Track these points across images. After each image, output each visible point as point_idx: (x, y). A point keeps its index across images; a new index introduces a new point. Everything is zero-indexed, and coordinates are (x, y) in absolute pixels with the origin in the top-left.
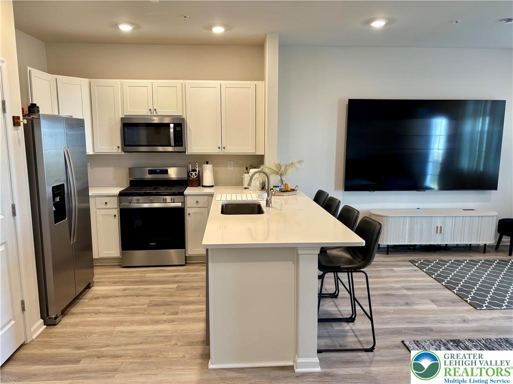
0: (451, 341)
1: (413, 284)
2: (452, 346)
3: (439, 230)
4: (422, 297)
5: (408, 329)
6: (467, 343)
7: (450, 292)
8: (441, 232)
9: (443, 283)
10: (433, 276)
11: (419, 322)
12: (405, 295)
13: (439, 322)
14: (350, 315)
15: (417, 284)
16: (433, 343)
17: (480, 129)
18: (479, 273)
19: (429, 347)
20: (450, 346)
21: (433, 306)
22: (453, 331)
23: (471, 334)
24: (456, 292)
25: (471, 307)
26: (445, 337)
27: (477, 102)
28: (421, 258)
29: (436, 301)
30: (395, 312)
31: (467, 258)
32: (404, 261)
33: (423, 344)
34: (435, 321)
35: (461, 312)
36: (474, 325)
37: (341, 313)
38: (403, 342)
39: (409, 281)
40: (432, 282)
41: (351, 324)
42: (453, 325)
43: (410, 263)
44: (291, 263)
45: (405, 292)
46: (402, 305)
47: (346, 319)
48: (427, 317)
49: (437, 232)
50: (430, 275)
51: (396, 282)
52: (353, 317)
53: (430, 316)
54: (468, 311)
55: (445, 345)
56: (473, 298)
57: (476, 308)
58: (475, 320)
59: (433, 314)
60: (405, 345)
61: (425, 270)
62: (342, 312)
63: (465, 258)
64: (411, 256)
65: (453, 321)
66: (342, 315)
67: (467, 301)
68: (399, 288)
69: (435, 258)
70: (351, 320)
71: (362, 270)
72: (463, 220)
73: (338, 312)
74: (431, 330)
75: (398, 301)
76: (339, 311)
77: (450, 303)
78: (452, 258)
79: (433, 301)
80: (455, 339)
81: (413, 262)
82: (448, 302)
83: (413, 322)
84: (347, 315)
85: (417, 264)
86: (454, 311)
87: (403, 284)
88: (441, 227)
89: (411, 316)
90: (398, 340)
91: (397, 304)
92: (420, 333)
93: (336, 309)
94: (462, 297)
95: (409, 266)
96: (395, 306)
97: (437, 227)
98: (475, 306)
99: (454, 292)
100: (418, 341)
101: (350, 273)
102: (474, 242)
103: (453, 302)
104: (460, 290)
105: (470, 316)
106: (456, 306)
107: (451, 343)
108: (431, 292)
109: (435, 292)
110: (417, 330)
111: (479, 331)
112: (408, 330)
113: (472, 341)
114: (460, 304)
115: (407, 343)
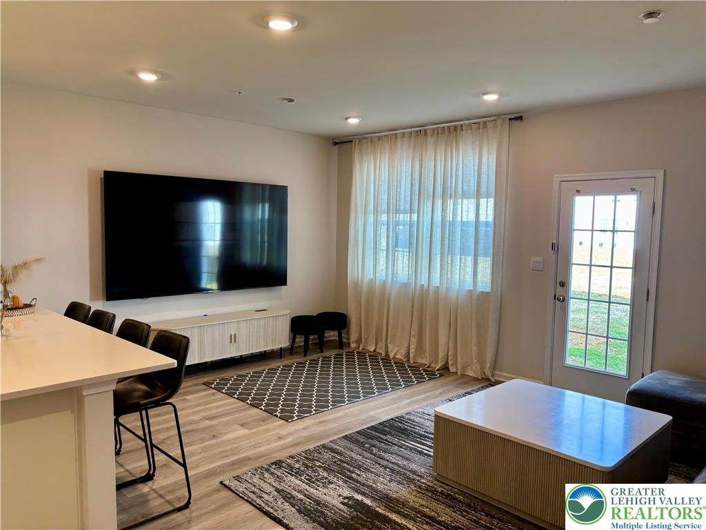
0: (272, 464)
1: (213, 411)
2: (275, 469)
3: (233, 339)
4: (228, 424)
5: (223, 466)
6: (288, 460)
7: (257, 410)
8: (235, 341)
9: (248, 401)
10: (235, 396)
11: (233, 454)
12: (209, 427)
13: (255, 447)
14: (144, 471)
15: (219, 410)
16: (254, 472)
17: (260, 217)
18: (282, 381)
19: (251, 478)
20: (273, 470)
21: (244, 431)
22: (271, 453)
23: (290, 450)
24: (263, 408)
25: (283, 421)
26: (265, 462)
27: (254, 186)
28: (215, 377)
29: (246, 424)
30: (203, 450)
31: (265, 367)
32: (196, 385)
33: (245, 477)
34: (250, 447)
35: (275, 429)
36: (289, 440)
37: (130, 473)
38: (221, 483)
39: (210, 409)
40: (235, 403)
41: (150, 483)
42: (268, 447)
43: (204, 387)
44: (68, 412)
45: (208, 423)
46: (208, 440)
47: (141, 478)
48: (240, 446)
49: (231, 342)
50: (231, 395)
51: (193, 413)
52: (151, 472)
53: (243, 443)
54: (281, 426)
55: (267, 470)
56: (283, 411)
57: (287, 421)
58: (289, 434)
59: (246, 440)
60: (225, 485)
61: (224, 391)
62: (132, 472)
63: (263, 368)
64: (205, 377)
65: (269, 442)
66: (134, 476)
67: (276, 416)
68: (200, 420)
69: (232, 374)
70: (149, 477)
71: (168, 401)
72: (257, 323)
73: (127, 473)
74: (249, 459)
75: (202, 436)
76: (127, 471)
77: (261, 423)
78: (249, 371)
79: (242, 425)
80: (275, 460)
81: (207, 384)
82: (258, 421)
83: (227, 456)
84: (141, 472)
85: (213, 386)
86: (267, 431)
87: (204, 414)
88: (235, 335)
89: (222, 449)
90: (215, 482)
91: (202, 440)
92: (237, 466)
93: (123, 470)
94: (271, 412)
95: (205, 390)
96: (201, 443)
97: (231, 335)
98: (286, 419)
99: (262, 409)
100: (238, 476)
101: (144, 412)
102: (269, 348)
103: (264, 420)
104: (267, 405)
105: (283, 432)
106: (267, 424)
107: (274, 466)
108: (237, 415)
109: (242, 414)
110: (233, 464)
111: (297, 444)
112: (223, 468)
113: (292, 457)
114: (271, 420)
115: (227, 483)
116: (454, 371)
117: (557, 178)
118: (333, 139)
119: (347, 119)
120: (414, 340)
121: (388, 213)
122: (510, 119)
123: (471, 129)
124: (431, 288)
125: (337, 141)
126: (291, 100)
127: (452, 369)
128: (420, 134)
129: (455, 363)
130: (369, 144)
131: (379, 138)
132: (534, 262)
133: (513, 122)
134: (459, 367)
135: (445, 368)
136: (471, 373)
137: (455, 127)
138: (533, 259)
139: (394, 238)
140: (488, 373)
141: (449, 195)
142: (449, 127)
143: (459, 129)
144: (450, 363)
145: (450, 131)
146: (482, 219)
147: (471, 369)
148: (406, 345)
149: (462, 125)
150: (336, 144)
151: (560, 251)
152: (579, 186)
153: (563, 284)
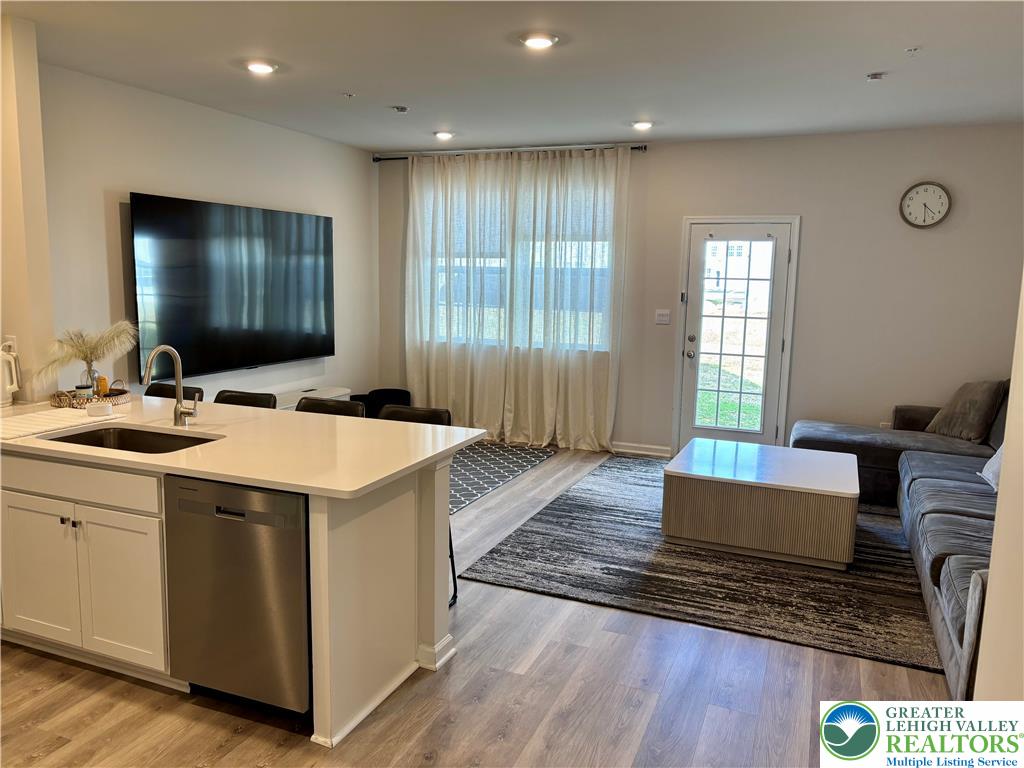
116: (564, 446)
117: (687, 219)
118: (373, 153)
119: (435, 133)
120: (510, 416)
121: (468, 257)
122: (632, 148)
123: (583, 156)
124: (532, 350)
125: (377, 156)
126: (403, 109)
127: (562, 445)
128: (510, 156)
129: (566, 437)
130: (436, 165)
131: (450, 157)
132: (660, 315)
133: (637, 151)
134: (572, 441)
135: (553, 445)
136: (584, 447)
137: (562, 153)
138: (658, 311)
139: (479, 290)
140: (605, 442)
141: (554, 237)
142: (554, 152)
143: (567, 154)
144: (559, 437)
145: (555, 157)
146: (598, 265)
147: (585, 441)
148: (500, 423)
149: (570, 151)
150: (376, 160)
151: (688, 301)
152: (713, 229)
153: (692, 339)
